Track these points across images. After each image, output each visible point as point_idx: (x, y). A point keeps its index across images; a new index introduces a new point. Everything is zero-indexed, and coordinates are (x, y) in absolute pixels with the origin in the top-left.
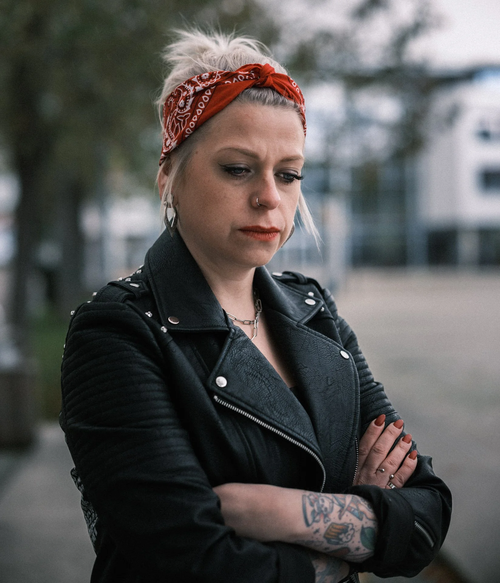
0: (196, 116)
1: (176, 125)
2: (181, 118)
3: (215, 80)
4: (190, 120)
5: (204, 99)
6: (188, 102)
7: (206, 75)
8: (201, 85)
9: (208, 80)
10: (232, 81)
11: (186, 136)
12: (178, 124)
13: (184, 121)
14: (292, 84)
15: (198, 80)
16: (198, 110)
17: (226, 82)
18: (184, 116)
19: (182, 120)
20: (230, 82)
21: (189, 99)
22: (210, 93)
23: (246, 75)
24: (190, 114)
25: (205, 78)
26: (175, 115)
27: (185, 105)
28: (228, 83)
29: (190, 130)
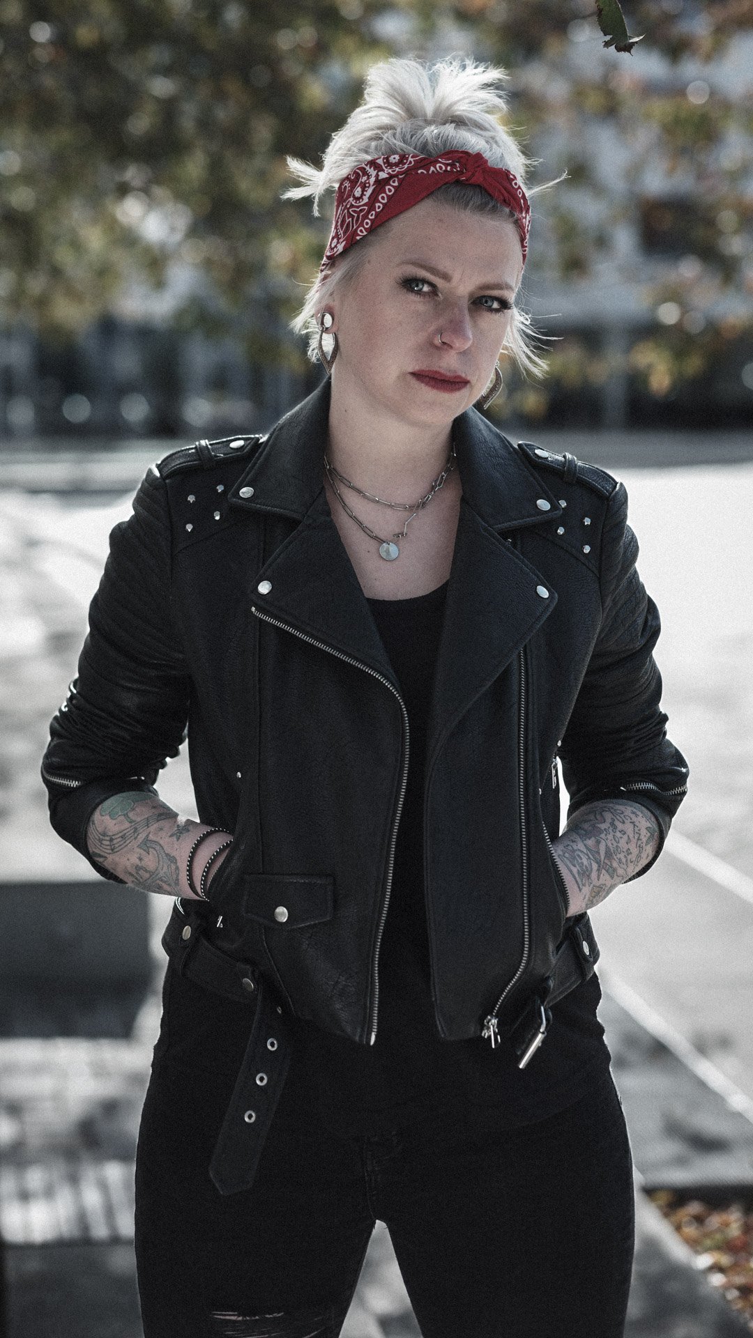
0: (374, 212)
1: (347, 221)
2: (354, 211)
3: (406, 166)
4: (365, 217)
5: (387, 191)
6: (366, 191)
7: (395, 158)
8: (386, 170)
9: (396, 165)
10: (428, 171)
11: (358, 238)
12: (350, 219)
13: (358, 217)
14: (511, 184)
15: (384, 163)
16: (377, 205)
17: (419, 172)
18: (358, 210)
19: (356, 215)
20: (425, 172)
21: (369, 187)
22: (396, 184)
23: (448, 165)
24: (366, 208)
25: (394, 161)
26: (348, 206)
27: (363, 194)
28: (422, 173)
29: (364, 231)
